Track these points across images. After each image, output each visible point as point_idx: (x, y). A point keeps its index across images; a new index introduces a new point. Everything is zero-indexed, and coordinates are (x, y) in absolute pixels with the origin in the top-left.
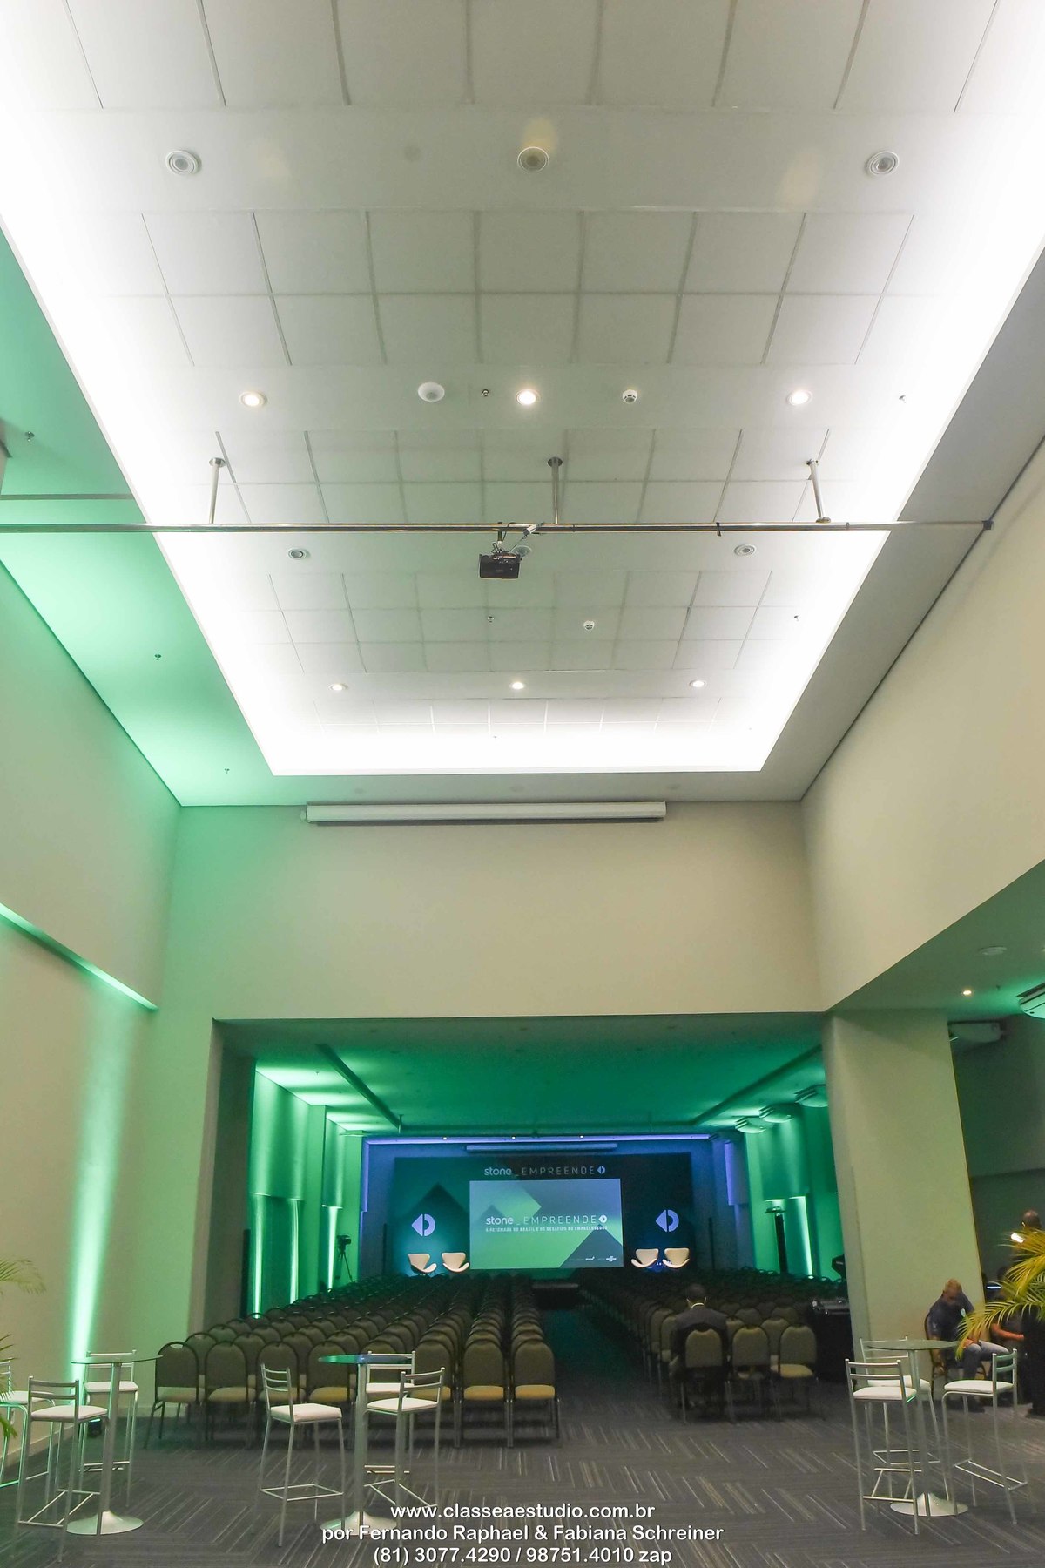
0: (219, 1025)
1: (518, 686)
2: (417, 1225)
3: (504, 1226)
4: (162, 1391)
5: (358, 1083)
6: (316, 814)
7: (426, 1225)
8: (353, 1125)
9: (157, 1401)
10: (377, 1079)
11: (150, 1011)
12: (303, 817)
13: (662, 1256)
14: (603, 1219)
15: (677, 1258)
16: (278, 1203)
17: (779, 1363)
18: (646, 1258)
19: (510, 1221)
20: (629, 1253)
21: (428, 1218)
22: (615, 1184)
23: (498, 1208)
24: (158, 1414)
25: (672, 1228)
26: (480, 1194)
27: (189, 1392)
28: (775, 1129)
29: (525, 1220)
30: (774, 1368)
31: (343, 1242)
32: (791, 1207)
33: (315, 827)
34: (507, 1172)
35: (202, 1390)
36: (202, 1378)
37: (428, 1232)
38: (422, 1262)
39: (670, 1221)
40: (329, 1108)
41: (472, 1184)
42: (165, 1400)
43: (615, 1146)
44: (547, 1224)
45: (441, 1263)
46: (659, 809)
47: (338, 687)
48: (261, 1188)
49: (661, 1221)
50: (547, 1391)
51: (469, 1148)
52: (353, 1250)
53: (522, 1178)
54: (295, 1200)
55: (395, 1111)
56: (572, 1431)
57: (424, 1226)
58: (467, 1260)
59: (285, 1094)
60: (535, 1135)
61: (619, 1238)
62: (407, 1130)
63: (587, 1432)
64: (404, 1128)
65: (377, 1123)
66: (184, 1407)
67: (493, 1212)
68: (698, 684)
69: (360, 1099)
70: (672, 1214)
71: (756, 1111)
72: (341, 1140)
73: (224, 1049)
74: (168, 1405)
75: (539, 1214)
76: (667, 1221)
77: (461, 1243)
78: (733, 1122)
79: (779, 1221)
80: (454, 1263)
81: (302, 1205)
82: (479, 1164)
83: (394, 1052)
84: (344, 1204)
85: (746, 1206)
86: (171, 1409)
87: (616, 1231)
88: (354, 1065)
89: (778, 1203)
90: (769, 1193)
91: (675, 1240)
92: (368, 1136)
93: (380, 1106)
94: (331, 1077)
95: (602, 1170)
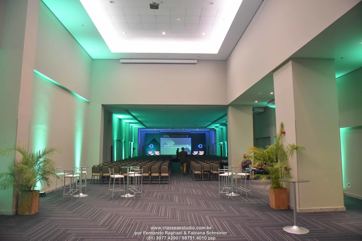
0: (103, 106)
1: (164, 33)
2: (150, 146)
3: (167, 146)
4: (94, 174)
5: (135, 118)
6: (122, 61)
7: (152, 146)
8: (136, 127)
9: (93, 176)
10: (140, 117)
11: (88, 102)
12: (119, 62)
13: (199, 153)
14: (187, 145)
15: (202, 153)
16: (119, 141)
17: (212, 171)
18: (195, 153)
19: (168, 145)
20: (192, 152)
21: (152, 145)
22: (190, 139)
23: (166, 143)
24: (93, 178)
25: (201, 147)
26: (163, 141)
27: (99, 174)
28: (222, 129)
29: (172, 145)
30: (212, 172)
31: (134, 149)
32: (224, 144)
33: (122, 64)
34: (168, 136)
35: (101, 174)
36: (101, 172)
37: (152, 147)
38: (151, 153)
39: (201, 146)
40: (130, 123)
41: (161, 138)
42: (94, 176)
43: (190, 131)
44: (176, 146)
45: (154, 153)
46: (196, 61)
47: (124, 33)
48: (115, 138)
49: (199, 146)
50: (167, 175)
51: (160, 131)
52: (136, 150)
53: (171, 137)
54: (123, 141)
55: (144, 124)
56: (172, 182)
57: (151, 146)
58: (160, 153)
59: (120, 120)
60: (173, 129)
61: (190, 149)
62: (147, 127)
63: (175, 182)
64: (146, 127)
65: (141, 126)
66: (99, 177)
67: (165, 144)
68: (203, 34)
69: (136, 121)
70: (201, 145)
71: (218, 125)
72: (133, 129)
73: (104, 110)
74: (95, 177)
75: (174, 144)
76: (200, 146)
77: (159, 150)
78: (214, 127)
79: (221, 146)
80: (157, 153)
81: (125, 142)
82: (162, 135)
83: (141, 112)
84: (134, 142)
85: (216, 144)
86: (96, 178)
87: (190, 148)
88: (133, 114)
89: (222, 143)
90: (220, 141)
91: (201, 150)
92: (139, 129)
93: (140, 122)
94: (129, 117)
95: (187, 136)
